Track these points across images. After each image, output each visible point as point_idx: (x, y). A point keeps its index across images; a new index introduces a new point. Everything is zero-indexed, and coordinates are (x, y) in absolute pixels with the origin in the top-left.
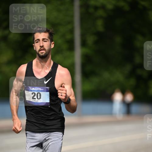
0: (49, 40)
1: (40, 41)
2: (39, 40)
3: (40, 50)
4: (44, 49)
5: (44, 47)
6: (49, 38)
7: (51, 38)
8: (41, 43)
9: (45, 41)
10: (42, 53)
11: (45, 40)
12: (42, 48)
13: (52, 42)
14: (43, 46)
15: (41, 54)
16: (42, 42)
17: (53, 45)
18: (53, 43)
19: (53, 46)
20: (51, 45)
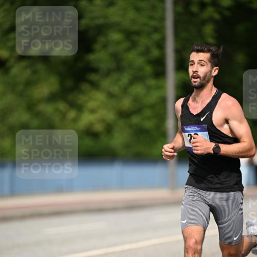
0: (209, 64)
1: (194, 63)
3: (193, 77)
4: (198, 77)
5: (199, 73)
6: (210, 61)
7: (212, 61)
8: (195, 67)
9: (202, 65)
10: (195, 82)
12: (195, 75)
13: (215, 68)
14: (196, 71)
15: (194, 84)
16: (197, 66)
17: (217, 71)
18: (217, 69)
19: (215, 73)
20: (211, 72)
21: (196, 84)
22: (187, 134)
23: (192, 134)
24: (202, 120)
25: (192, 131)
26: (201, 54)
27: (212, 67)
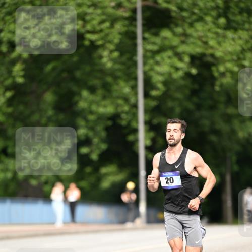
0: (180, 131)
2: (170, 129)
3: (170, 139)
4: (174, 139)
6: (180, 129)
8: (172, 133)
11: (176, 131)
13: (183, 134)
14: (173, 135)
15: (170, 143)
19: (183, 137)
20: (181, 136)
21: (172, 143)
22: (165, 178)
23: (169, 178)
24: (176, 167)
25: (169, 176)
26: (175, 124)
27: (182, 133)
